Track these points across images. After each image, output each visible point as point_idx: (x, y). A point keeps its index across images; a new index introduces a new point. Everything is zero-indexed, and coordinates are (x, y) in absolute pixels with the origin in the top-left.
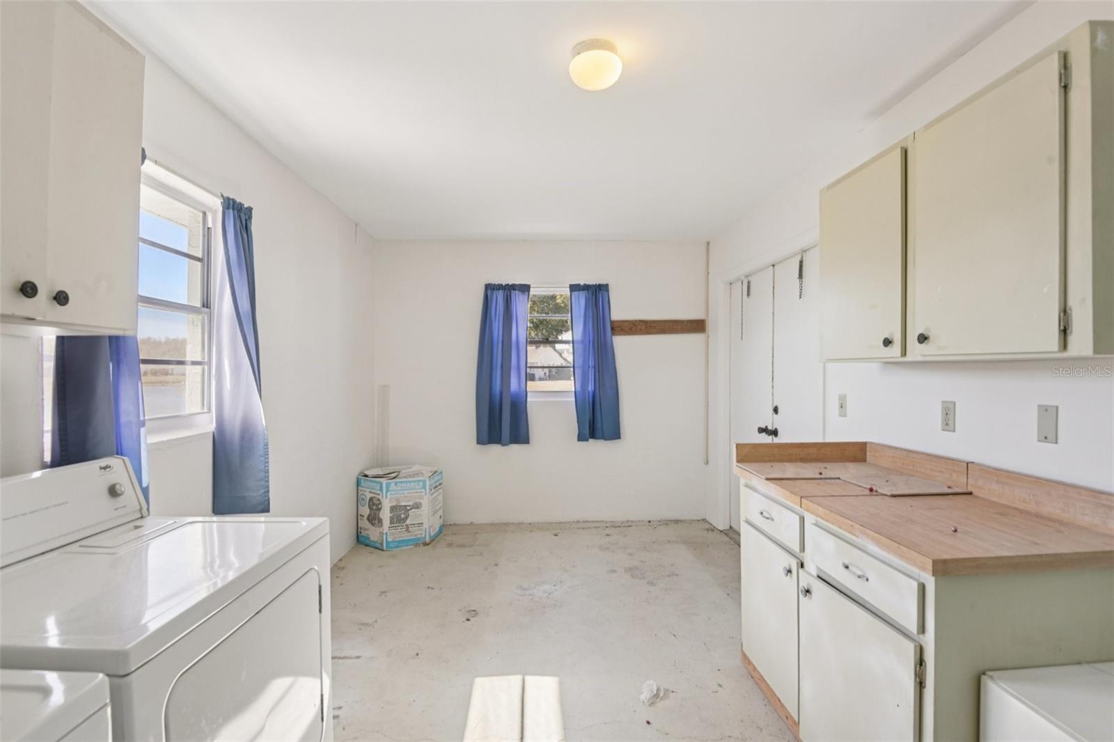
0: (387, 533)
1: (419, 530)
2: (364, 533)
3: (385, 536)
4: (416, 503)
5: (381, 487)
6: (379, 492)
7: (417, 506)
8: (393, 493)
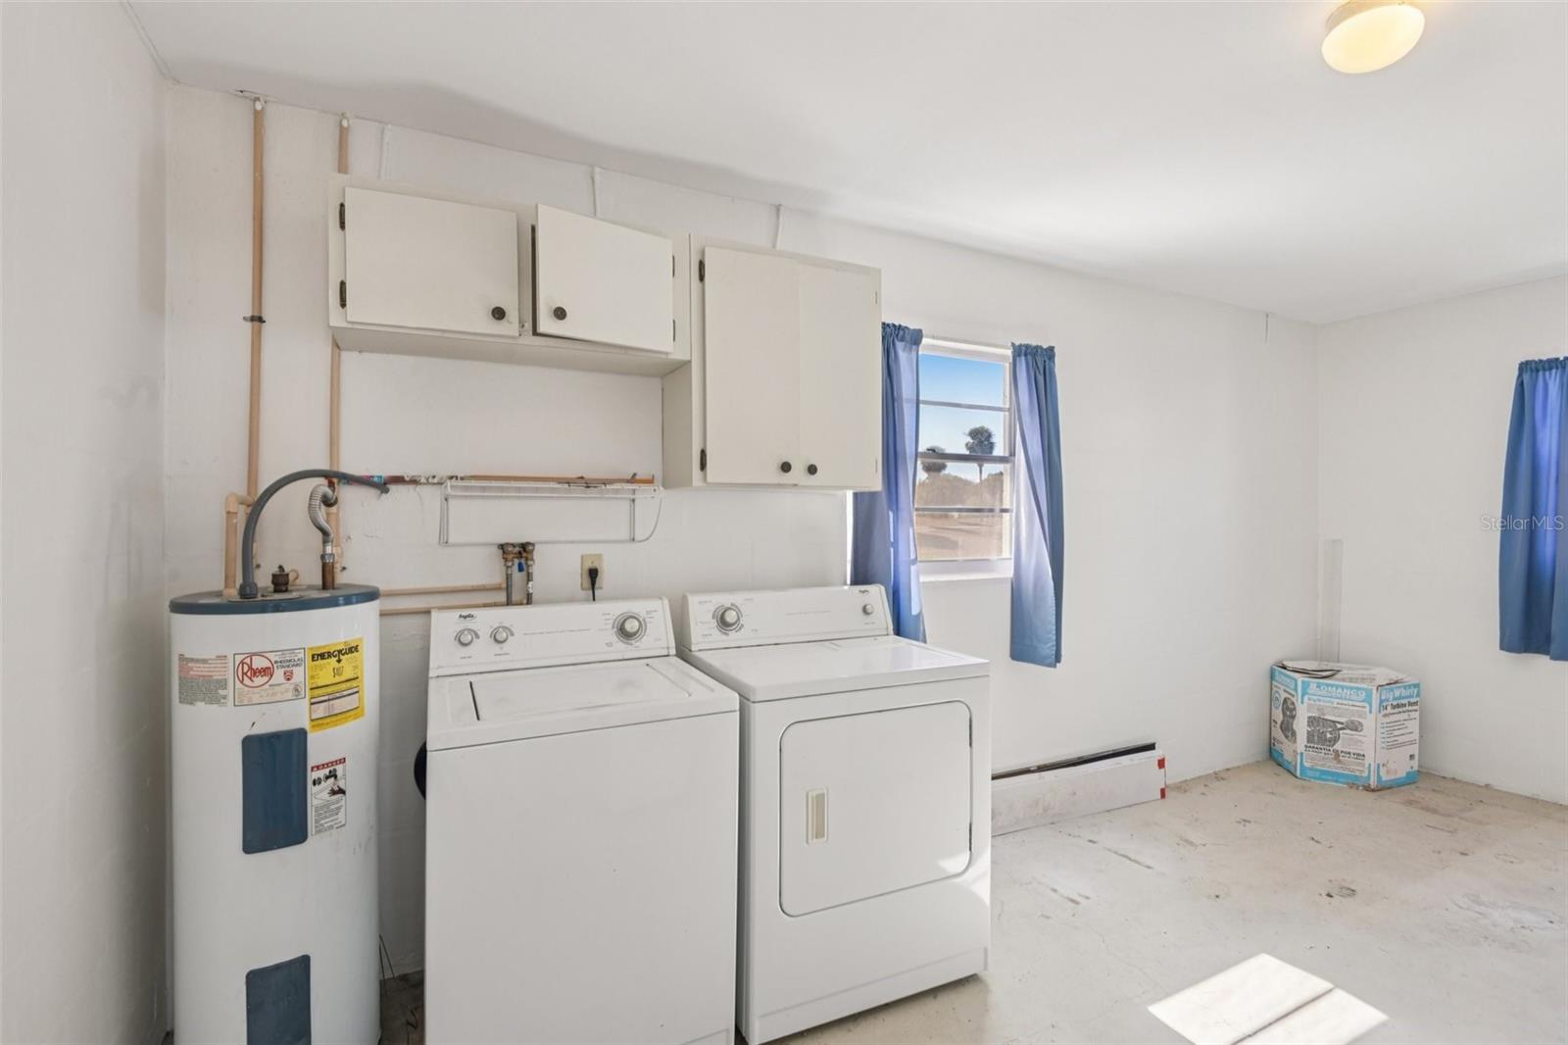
0: (1302, 754)
1: (1358, 764)
2: (1278, 747)
3: (1299, 757)
4: (1352, 722)
5: (1296, 685)
6: (1294, 693)
7: (1355, 727)
8: (1315, 698)
